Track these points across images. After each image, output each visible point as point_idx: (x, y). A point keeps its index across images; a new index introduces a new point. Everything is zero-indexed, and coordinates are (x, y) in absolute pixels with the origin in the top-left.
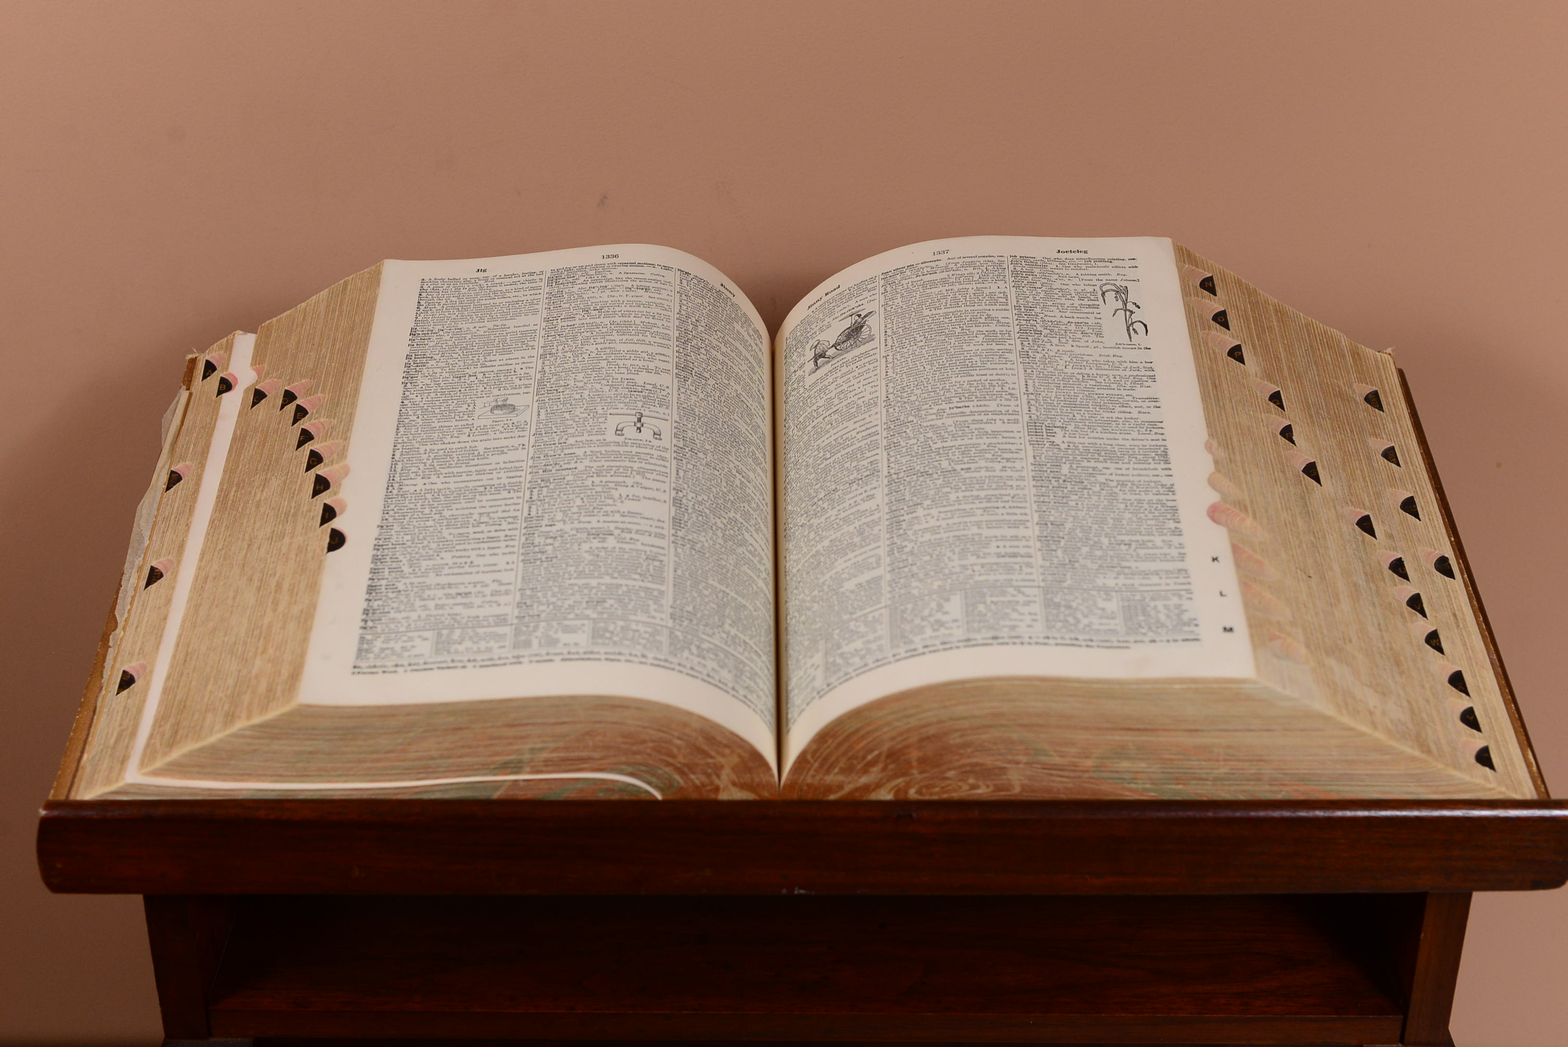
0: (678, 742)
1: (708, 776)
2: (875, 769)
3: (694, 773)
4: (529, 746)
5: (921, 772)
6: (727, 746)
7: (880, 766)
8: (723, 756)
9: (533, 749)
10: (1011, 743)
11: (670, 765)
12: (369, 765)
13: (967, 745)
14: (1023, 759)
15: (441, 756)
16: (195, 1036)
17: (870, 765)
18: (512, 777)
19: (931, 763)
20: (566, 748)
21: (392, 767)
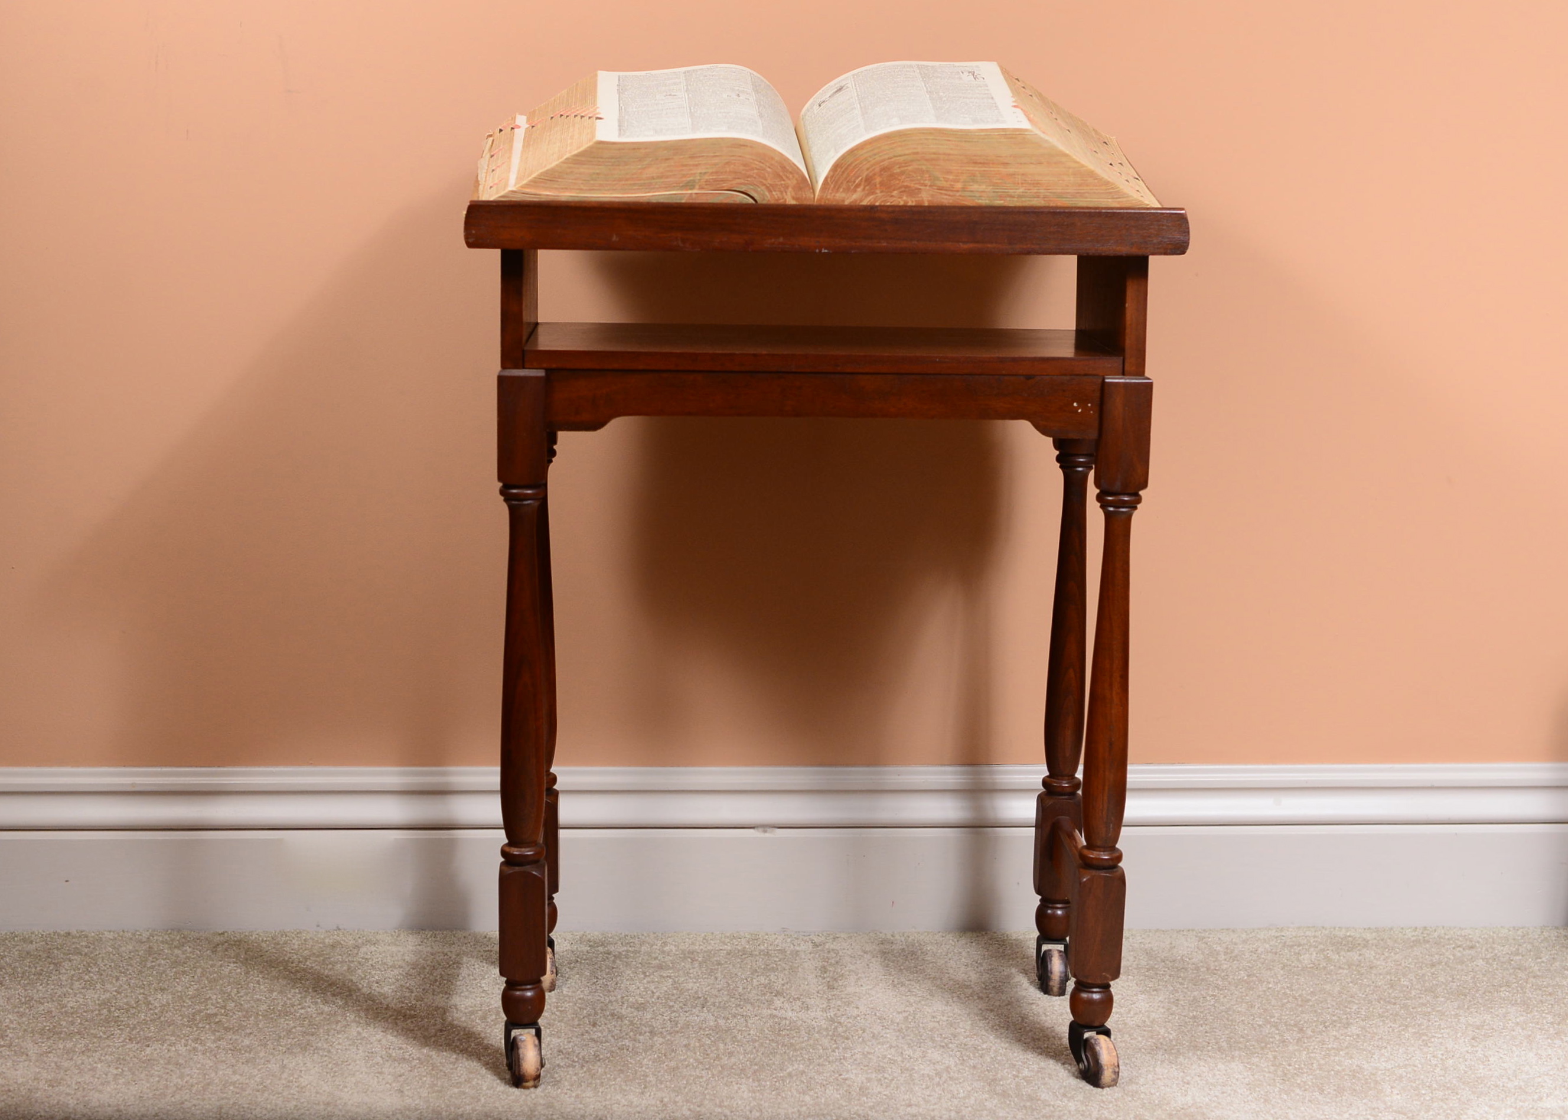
0: (769, 170)
1: (781, 192)
2: (859, 189)
3: (775, 191)
4: (699, 171)
5: (881, 192)
6: (791, 173)
7: (862, 187)
8: (789, 179)
9: (701, 173)
10: (923, 172)
11: (764, 185)
12: (623, 182)
13: (902, 173)
14: (928, 183)
15: (658, 177)
16: (516, 367)
17: (858, 186)
18: (690, 192)
19: (887, 186)
20: (716, 172)
21: (634, 184)
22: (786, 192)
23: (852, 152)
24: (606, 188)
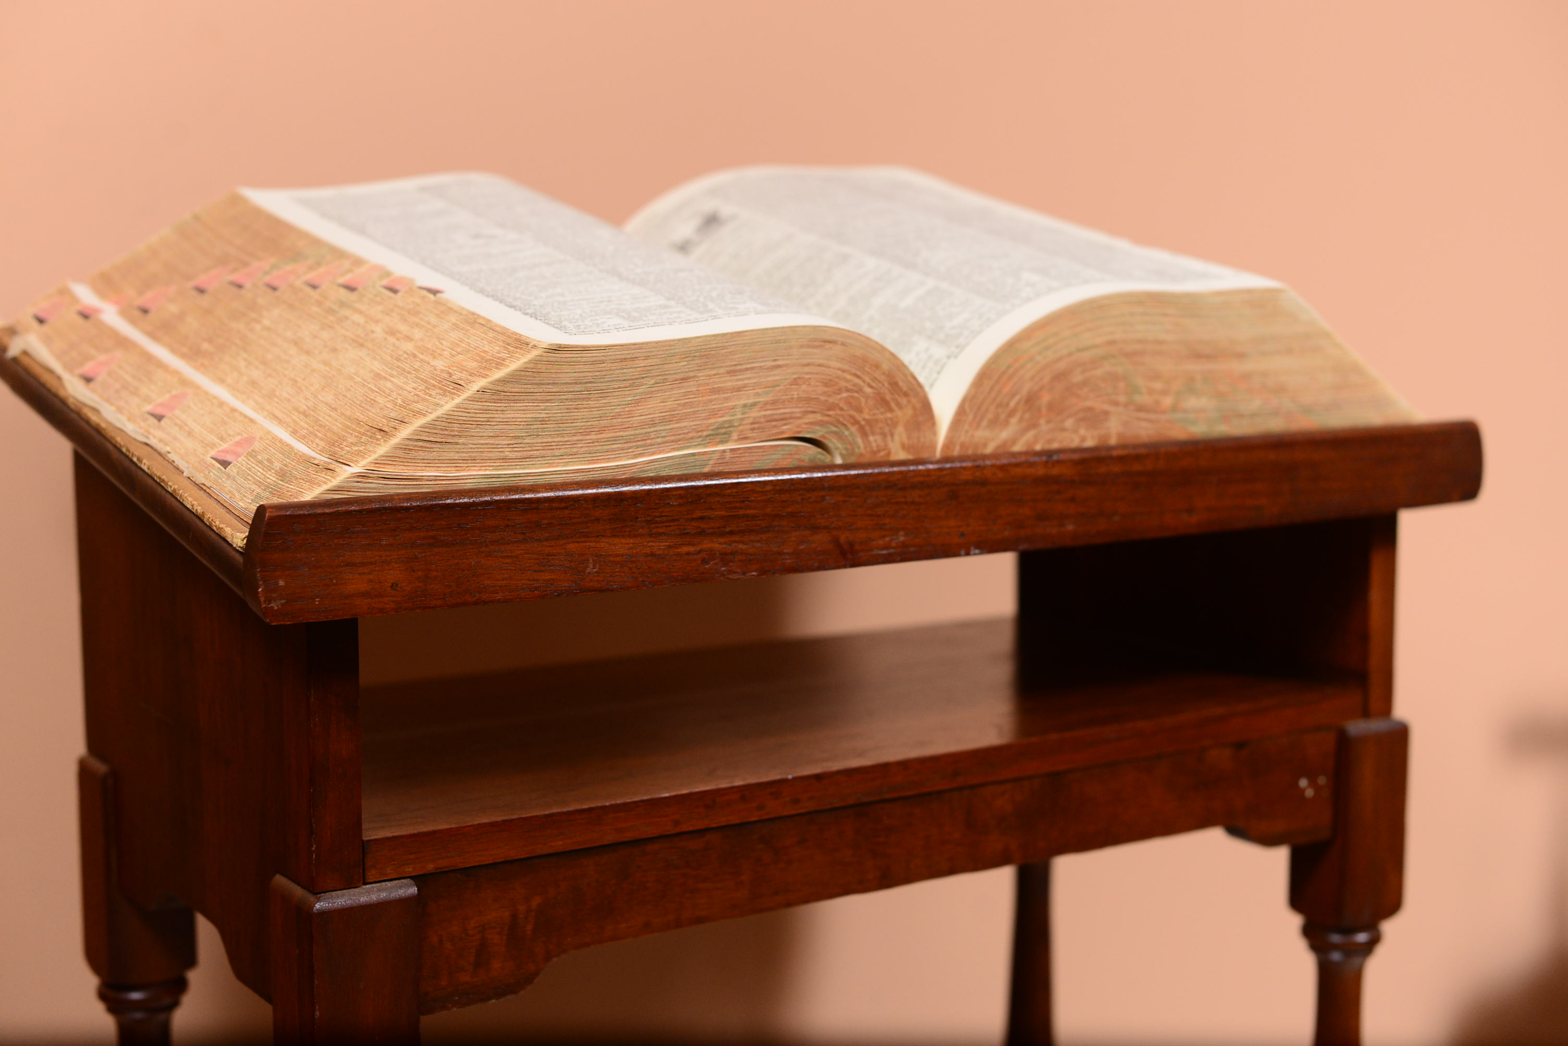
0: (868, 390)
1: (884, 435)
2: (1014, 420)
3: (873, 434)
4: (742, 402)
5: (1049, 422)
8: (901, 407)
9: (745, 406)
10: (1114, 378)
11: (856, 422)
12: (593, 437)
13: (1084, 383)
14: (1122, 399)
15: (664, 421)
16: (350, 884)
17: (1011, 414)
18: (721, 448)
19: (1056, 409)
20: (774, 402)
21: (615, 440)
22: (892, 435)
23: (1011, 346)
24: (557, 453)
